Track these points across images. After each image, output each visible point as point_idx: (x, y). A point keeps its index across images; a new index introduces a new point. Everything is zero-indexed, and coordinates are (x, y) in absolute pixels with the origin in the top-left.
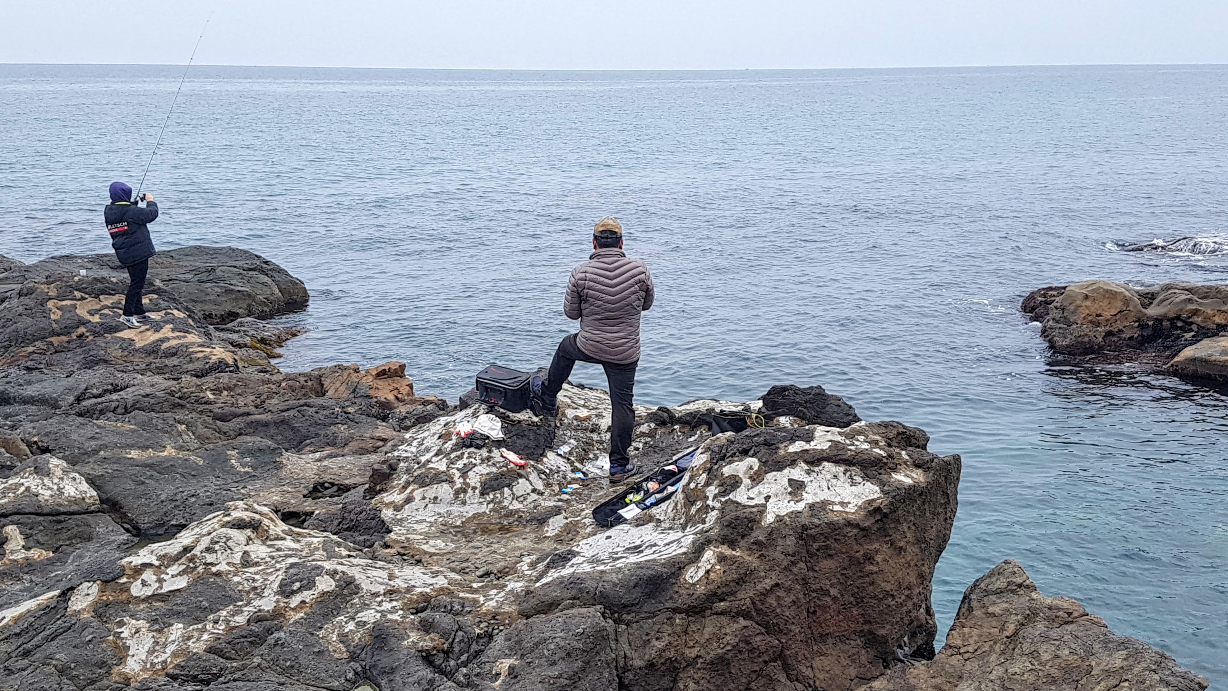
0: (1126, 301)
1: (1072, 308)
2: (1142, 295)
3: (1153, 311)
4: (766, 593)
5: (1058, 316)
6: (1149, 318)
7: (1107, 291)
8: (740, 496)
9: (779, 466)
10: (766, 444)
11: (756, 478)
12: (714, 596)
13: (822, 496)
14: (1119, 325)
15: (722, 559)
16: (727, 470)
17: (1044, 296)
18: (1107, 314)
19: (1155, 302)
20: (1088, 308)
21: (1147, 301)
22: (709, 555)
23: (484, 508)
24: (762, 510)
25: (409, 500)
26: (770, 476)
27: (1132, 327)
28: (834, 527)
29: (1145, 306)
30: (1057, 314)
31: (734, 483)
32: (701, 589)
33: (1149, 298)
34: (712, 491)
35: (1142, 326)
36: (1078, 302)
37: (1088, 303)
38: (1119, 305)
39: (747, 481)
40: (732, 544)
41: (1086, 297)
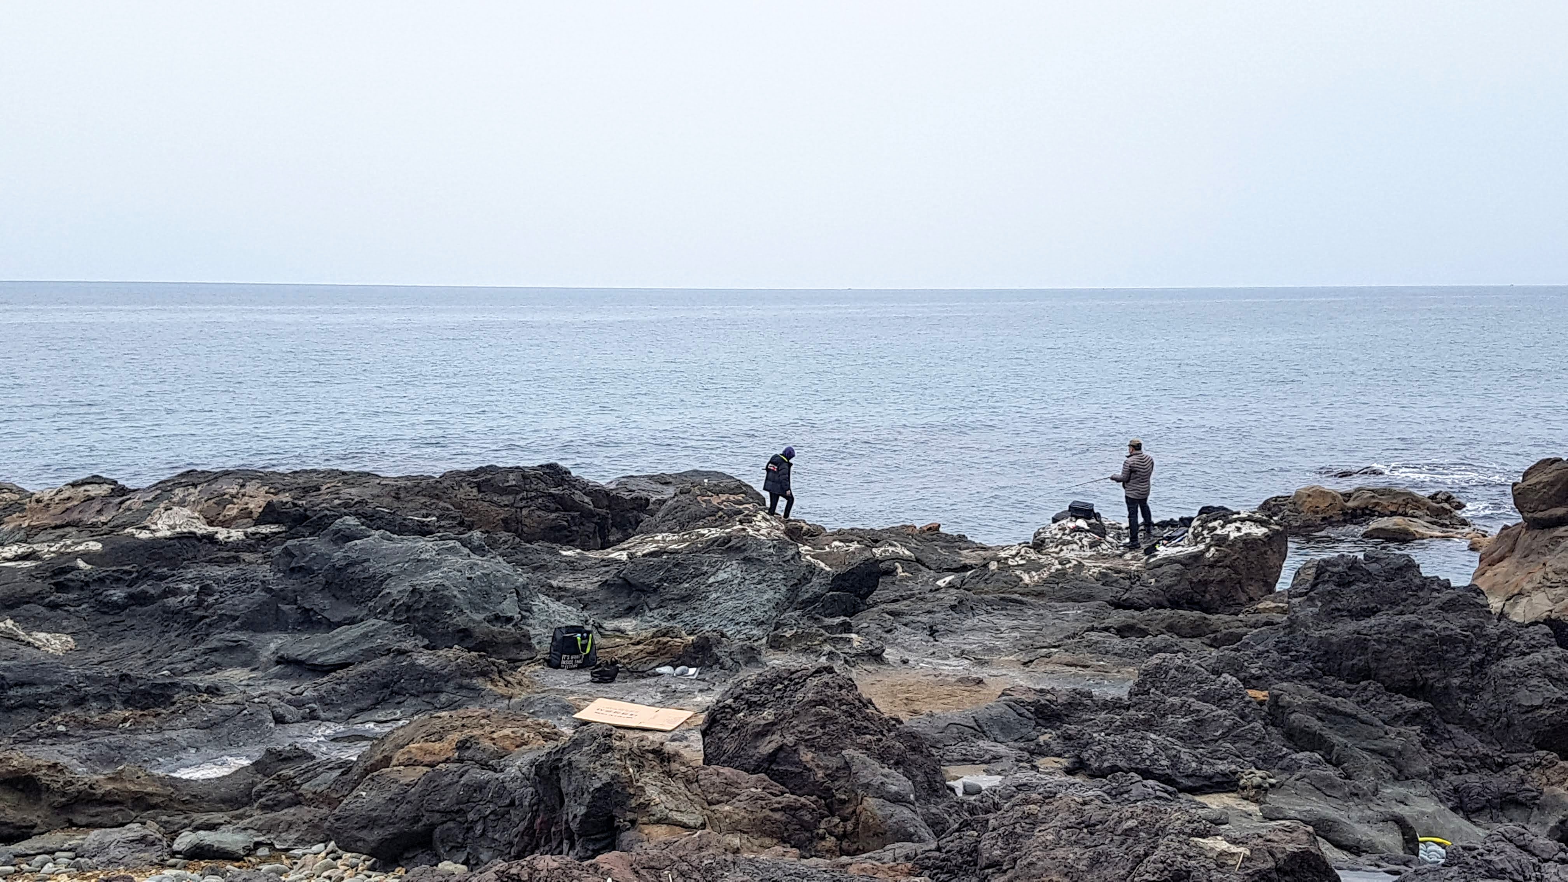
0: (1334, 498)
1: (1300, 503)
2: (1343, 495)
3: (1351, 504)
4: (1235, 560)
5: (1291, 508)
6: (1349, 508)
7: (1321, 492)
8: (1218, 532)
9: (1230, 522)
10: (1224, 516)
11: (1223, 527)
12: (1217, 561)
13: (1248, 531)
14: (1330, 513)
15: (1217, 550)
16: (1210, 525)
17: (1276, 501)
18: (1322, 506)
19: (1352, 499)
20: (1309, 503)
21: (1346, 499)
22: (1212, 549)
23: (1092, 553)
24: (1228, 535)
25: (1061, 550)
26: (1228, 525)
27: (1338, 515)
28: (1254, 539)
29: (1346, 501)
30: (1291, 507)
31: (1215, 529)
32: (1212, 559)
33: (1348, 496)
34: (1205, 532)
35: (1345, 514)
36: (1304, 499)
37: (1310, 499)
38: (1329, 501)
39: (1219, 528)
40: (1220, 546)
41: (1309, 496)
